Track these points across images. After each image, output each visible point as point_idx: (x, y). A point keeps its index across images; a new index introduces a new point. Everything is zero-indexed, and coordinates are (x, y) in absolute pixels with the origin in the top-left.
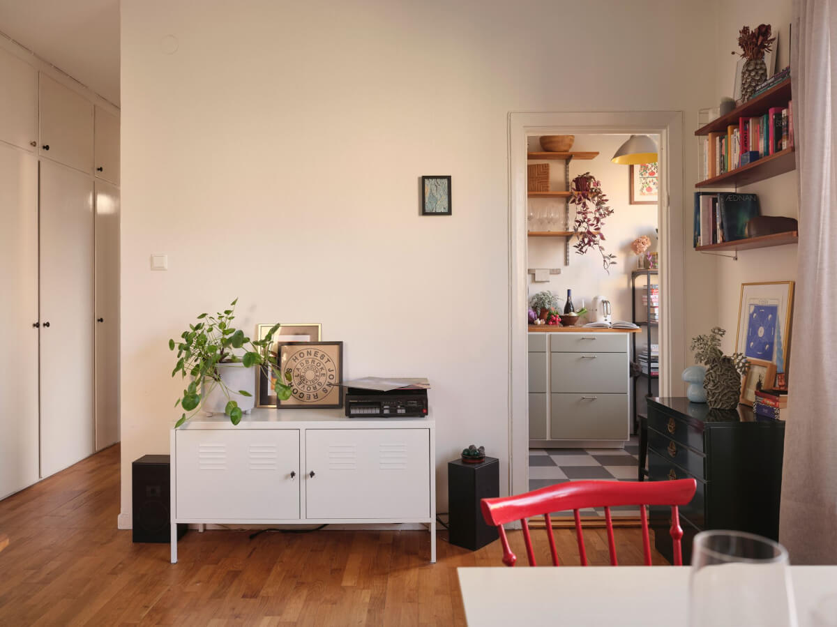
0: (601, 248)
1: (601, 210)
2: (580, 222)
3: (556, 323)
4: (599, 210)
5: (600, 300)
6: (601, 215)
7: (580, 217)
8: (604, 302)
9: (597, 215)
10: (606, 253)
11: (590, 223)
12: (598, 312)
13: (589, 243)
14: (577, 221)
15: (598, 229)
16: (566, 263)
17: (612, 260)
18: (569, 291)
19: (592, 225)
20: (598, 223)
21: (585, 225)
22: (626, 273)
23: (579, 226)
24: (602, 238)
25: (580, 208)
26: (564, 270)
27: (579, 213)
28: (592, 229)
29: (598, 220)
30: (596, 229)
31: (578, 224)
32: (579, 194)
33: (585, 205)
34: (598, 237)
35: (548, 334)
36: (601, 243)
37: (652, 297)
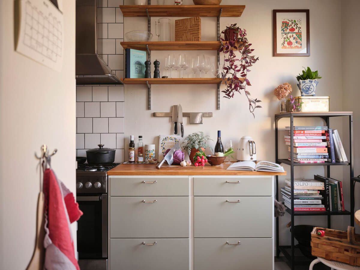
0: (247, 93)
1: (247, 59)
2: (227, 69)
3: (202, 165)
4: (245, 58)
5: (246, 141)
6: (247, 62)
7: (228, 64)
8: (250, 142)
9: (244, 63)
10: (252, 97)
11: (237, 69)
12: (245, 151)
13: (236, 88)
14: (225, 68)
15: (245, 75)
16: (218, 107)
17: (258, 104)
18: (219, 132)
19: (239, 71)
20: (244, 70)
21: (232, 71)
22: (269, 116)
23: (227, 72)
24: (248, 84)
25: (227, 56)
26: (215, 113)
27: (227, 60)
28: (239, 75)
29: (244, 67)
30: (242, 76)
31: (225, 71)
32: (226, 43)
33: (232, 53)
34: (245, 83)
35: (190, 177)
36: (248, 88)
37: (294, 137)
